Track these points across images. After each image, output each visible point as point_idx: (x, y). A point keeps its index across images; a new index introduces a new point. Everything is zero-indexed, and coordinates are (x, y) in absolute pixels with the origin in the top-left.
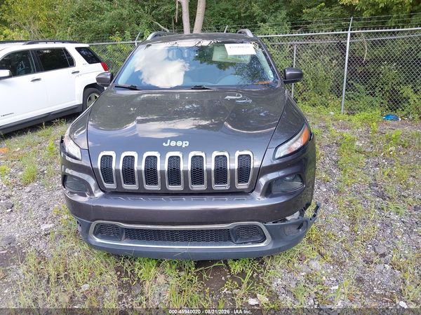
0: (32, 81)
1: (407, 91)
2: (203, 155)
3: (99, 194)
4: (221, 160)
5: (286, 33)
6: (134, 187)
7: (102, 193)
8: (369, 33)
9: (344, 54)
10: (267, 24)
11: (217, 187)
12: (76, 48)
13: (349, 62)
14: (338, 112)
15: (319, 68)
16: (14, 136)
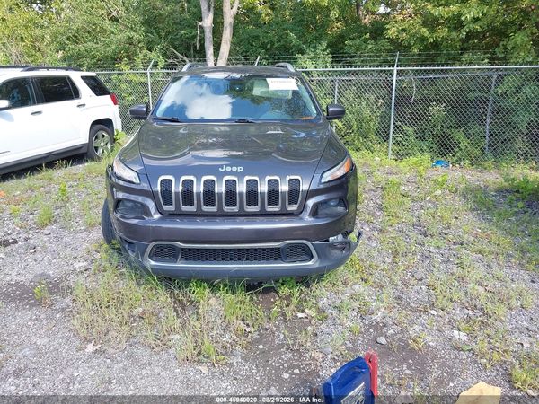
0: (32, 114)
1: (459, 135)
2: (257, 178)
3: (157, 216)
4: (273, 184)
5: (326, 67)
6: (193, 209)
7: (159, 215)
8: (417, 71)
9: (390, 93)
10: (306, 56)
11: (270, 209)
12: (82, 77)
13: (396, 101)
14: (384, 157)
15: (364, 108)
16: (12, 178)
